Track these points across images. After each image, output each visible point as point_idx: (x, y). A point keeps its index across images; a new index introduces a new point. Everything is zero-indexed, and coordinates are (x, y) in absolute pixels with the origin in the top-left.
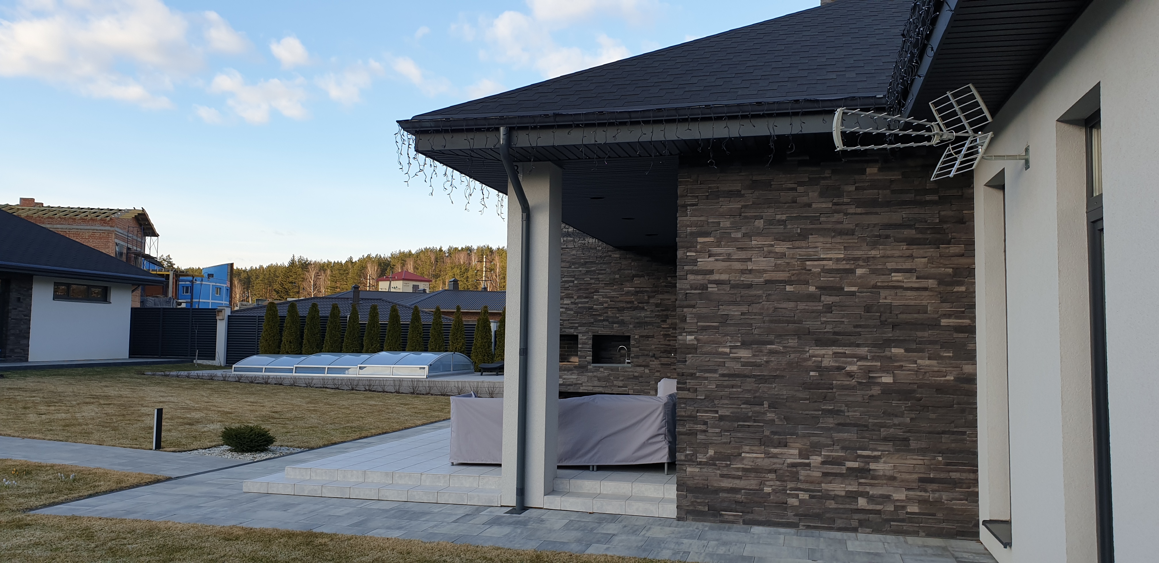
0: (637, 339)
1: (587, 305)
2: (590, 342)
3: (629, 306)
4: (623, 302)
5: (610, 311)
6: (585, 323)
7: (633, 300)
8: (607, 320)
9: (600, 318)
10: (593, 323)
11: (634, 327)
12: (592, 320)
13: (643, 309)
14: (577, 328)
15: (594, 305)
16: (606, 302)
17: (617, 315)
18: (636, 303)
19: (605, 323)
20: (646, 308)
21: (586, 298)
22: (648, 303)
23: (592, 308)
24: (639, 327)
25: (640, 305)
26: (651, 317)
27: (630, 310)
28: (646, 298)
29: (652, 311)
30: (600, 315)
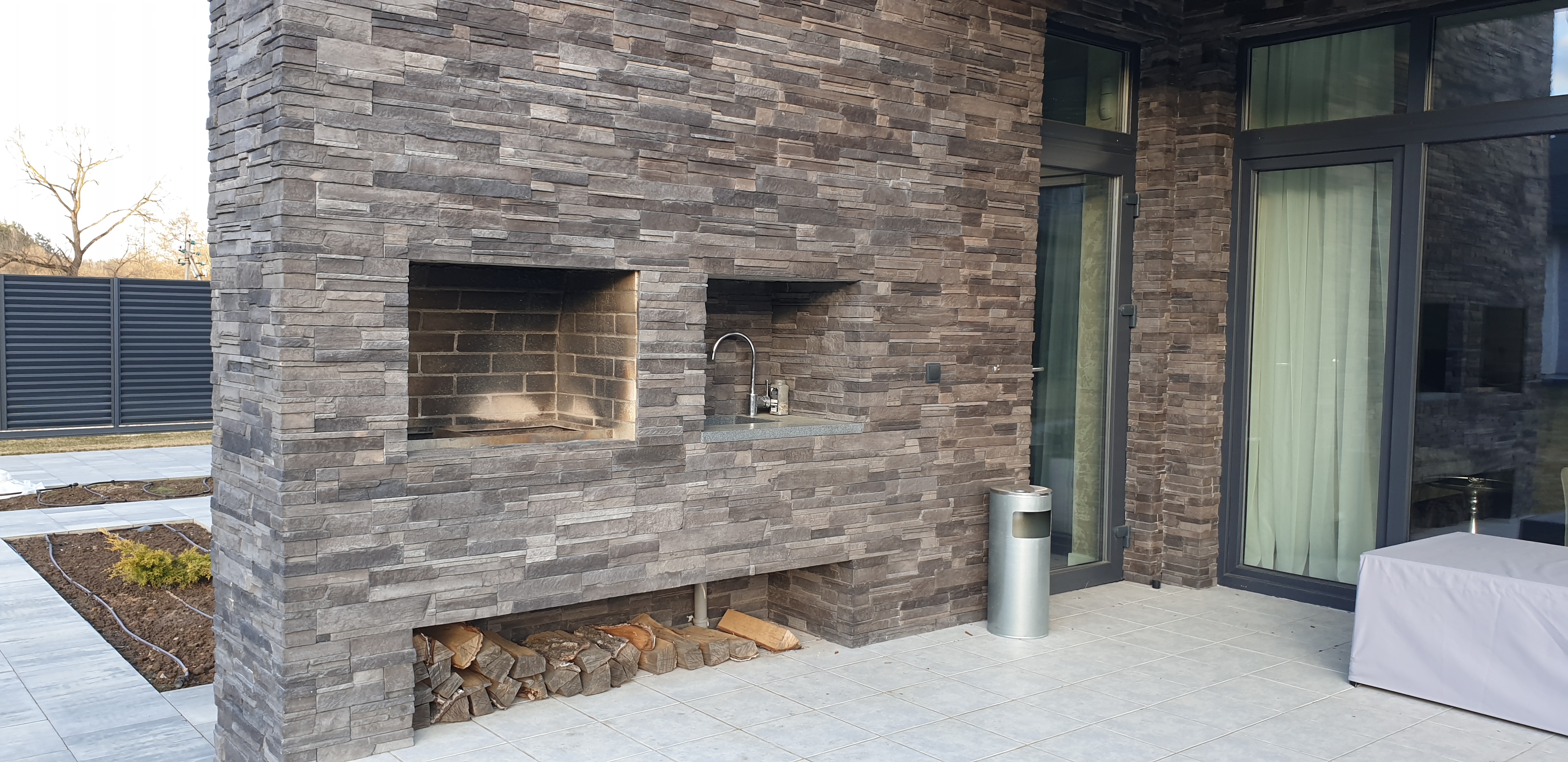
0: (882, 298)
1: (681, 104)
2: (698, 314)
3: (857, 133)
4: (834, 109)
5: (785, 150)
6: (674, 208)
7: (875, 104)
8: (770, 200)
9: (738, 185)
10: (706, 208)
11: (876, 241)
12: (707, 194)
13: (905, 155)
14: (629, 231)
15: (717, 105)
16: (769, 103)
17: (813, 176)
18: (881, 121)
19: (761, 214)
20: (916, 150)
21: (676, 57)
22: (923, 127)
23: (701, 124)
24: (892, 243)
25: (897, 134)
26: (933, 199)
27: (859, 153)
28: (918, 102)
29: (937, 171)
30: (741, 168)
